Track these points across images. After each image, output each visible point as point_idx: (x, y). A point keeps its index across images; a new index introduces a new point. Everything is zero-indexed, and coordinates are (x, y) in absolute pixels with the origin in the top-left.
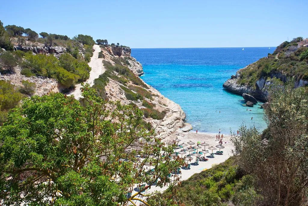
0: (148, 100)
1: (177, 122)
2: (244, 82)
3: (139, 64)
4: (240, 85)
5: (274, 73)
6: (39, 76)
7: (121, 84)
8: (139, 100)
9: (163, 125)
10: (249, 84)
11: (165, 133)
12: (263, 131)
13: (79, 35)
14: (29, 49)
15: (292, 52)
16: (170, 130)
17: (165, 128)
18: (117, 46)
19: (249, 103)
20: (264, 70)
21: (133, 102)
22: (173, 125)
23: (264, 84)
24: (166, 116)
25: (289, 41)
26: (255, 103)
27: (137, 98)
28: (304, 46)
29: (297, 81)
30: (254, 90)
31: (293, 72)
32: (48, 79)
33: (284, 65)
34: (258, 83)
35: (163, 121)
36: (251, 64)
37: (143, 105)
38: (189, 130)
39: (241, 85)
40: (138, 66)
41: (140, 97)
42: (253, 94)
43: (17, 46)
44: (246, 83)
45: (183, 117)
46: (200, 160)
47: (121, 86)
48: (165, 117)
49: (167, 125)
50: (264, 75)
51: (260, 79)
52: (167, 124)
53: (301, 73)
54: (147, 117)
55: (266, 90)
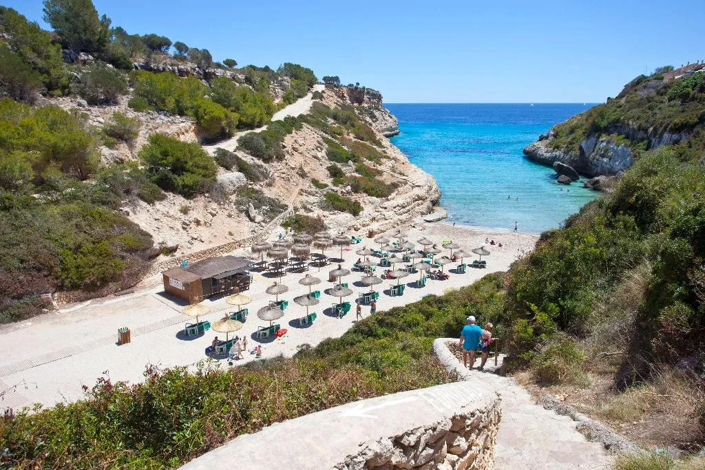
0: (367, 163)
1: (418, 205)
2: (559, 144)
3: (391, 118)
4: (551, 149)
5: (615, 127)
6: (161, 110)
7: (326, 136)
8: (350, 162)
9: (386, 208)
10: (567, 147)
11: (387, 222)
12: (567, 218)
13: (285, 64)
14: (164, 69)
15: (652, 90)
16: (400, 217)
17: (388, 214)
18: (356, 88)
19: (563, 178)
20: (596, 120)
21: (339, 165)
22: (407, 208)
23: (595, 147)
24: (396, 192)
25: (648, 74)
26: (575, 179)
27: (348, 159)
28: (676, 77)
29: (657, 137)
30: (576, 156)
31: (651, 120)
32: (178, 117)
33: (636, 112)
34: (583, 145)
35: (388, 200)
36: (575, 115)
37: (357, 171)
38: (439, 220)
39: (554, 149)
40: (391, 120)
41: (354, 156)
42: (574, 164)
43: (141, 64)
44: (562, 146)
45: (435, 196)
46: (432, 278)
47: (323, 138)
48: (393, 195)
49: (395, 208)
50: (595, 130)
51: (588, 137)
52: (394, 206)
53: (667, 121)
54: (356, 192)
55: (597, 157)
